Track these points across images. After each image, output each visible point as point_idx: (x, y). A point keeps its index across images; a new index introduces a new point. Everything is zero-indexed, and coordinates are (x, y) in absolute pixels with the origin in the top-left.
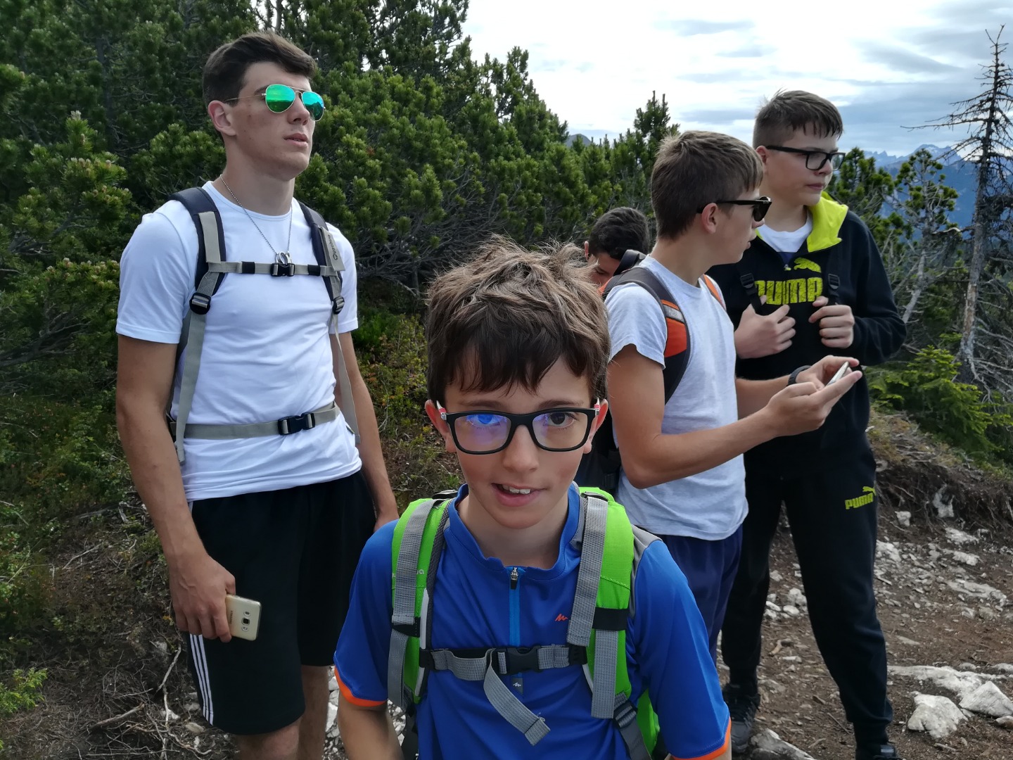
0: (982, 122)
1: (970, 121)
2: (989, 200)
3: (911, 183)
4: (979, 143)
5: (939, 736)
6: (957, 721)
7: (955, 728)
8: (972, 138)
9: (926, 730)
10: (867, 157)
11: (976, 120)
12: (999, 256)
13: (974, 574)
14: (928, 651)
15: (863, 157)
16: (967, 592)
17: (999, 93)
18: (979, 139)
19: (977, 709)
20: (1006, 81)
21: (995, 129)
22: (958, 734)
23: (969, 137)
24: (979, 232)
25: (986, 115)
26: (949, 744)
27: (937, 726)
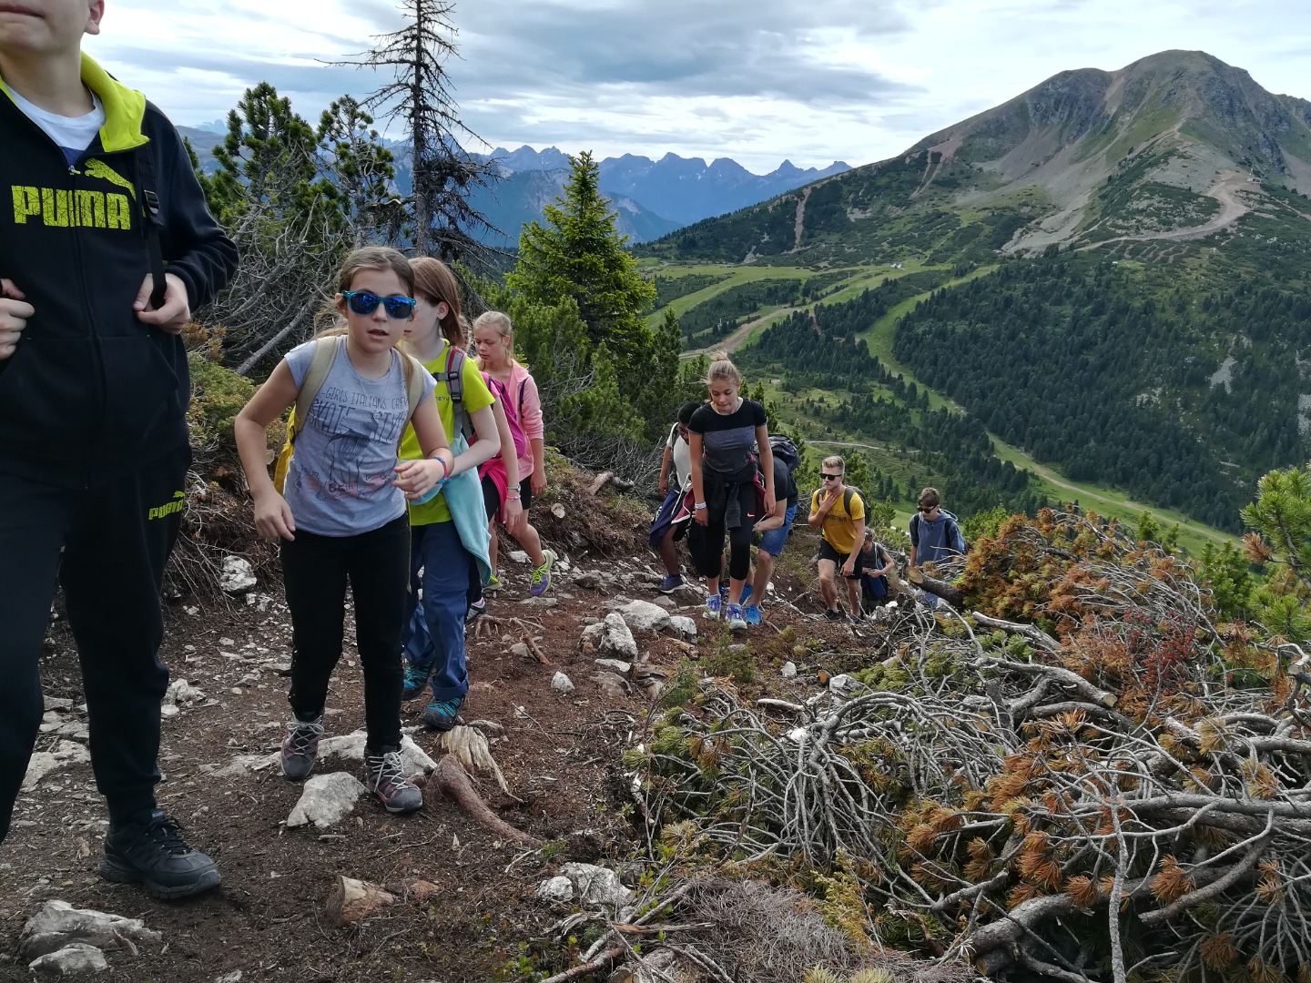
0: (408, 65)
2: (429, 166)
3: (339, 140)
4: (409, 93)
5: (326, 825)
6: (355, 799)
7: (351, 808)
8: (399, 84)
9: (310, 821)
10: (280, 96)
15: (275, 97)
17: (425, 30)
18: (407, 85)
21: (424, 75)
22: (354, 814)
24: (421, 205)
25: (412, 57)
26: (339, 832)
27: (325, 811)
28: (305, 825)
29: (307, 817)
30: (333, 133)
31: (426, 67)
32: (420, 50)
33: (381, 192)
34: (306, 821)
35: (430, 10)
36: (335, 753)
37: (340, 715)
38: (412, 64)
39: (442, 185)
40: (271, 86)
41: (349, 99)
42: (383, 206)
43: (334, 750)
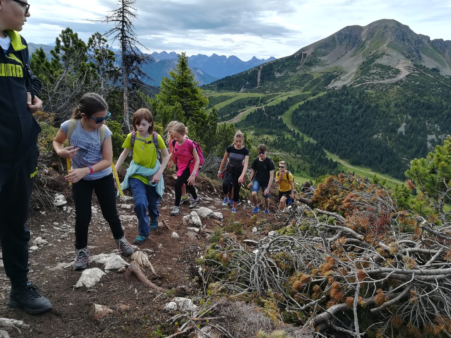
0: (119, 22)
1: (115, 21)
2: (127, 57)
3: (95, 48)
4: (120, 31)
5: (90, 286)
6: (100, 277)
7: (99, 280)
8: (116, 28)
9: (84, 285)
10: (74, 33)
11: (117, 20)
12: (134, 81)
13: (129, 212)
14: (101, 249)
15: (72, 33)
16: (124, 220)
17: (125, 10)
18: (119, 29)
19: (111, 268)
20: (127, 4)
21: (125, 25)
22: (100, 282)
23: (115, 28)
24: (125, 71)
25: (121, 19)
26: (94, 289)
27: (89, 282)
28: (82, 287)
29: (83, 284)
30: (93, 45)
31: (126, 22)
32: (123, 16)
33: (111, 66)
34: (82, 285)
35: (127, 3)
36: (94, 261)
37: (96, 248)
38: (121, 21)
39: (132, 63)
40: (71, 29)
41: (98, 34)
42: (112, 71)
43: (93, 260)
